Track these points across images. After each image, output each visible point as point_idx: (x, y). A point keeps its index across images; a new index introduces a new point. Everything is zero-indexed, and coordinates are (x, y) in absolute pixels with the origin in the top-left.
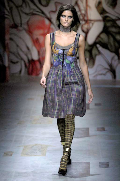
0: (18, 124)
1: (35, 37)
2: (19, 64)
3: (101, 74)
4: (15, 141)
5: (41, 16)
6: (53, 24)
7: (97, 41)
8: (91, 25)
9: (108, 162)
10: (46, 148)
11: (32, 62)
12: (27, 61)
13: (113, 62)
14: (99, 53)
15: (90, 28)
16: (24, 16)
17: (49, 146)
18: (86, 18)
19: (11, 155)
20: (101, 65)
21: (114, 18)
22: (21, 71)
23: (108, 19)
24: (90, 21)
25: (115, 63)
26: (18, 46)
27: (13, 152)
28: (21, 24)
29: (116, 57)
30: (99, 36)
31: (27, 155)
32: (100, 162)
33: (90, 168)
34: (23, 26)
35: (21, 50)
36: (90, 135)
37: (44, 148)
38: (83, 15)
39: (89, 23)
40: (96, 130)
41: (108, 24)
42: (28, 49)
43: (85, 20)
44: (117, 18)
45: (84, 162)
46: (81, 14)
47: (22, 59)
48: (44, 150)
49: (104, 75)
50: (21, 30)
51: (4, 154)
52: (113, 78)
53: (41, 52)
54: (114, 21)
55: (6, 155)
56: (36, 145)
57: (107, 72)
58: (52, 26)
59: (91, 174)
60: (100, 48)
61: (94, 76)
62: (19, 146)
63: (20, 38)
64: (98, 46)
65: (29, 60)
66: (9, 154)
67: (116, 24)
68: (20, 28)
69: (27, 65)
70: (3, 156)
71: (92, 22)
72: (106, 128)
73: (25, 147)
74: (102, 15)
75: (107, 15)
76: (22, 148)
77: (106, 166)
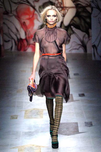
0: (17, 92)
1: (23, 21)
2: (10, 43)
3: (75, 49)
4: (17, 107)
5: (27, 4)
6: (37, 11)
7: (72, 23)
8: (66, 11)
9: (92, 122)
10: (42, 112)
11: (21, 40)
12: (16, 40)
13: (84, 39)
14: (74, 32)
15: (66, 14)
16: (13, 5)
17: (44, 110)
18: (62, 6)
19: (17, 118)
20: (74, 42)
21: (84, 5)
22: (12, 48)
23: (79, 6)
24: (65, 8)
25: (86, 40)
26: (9, 28)
27: (18, 116)
28: (11, 11)
29: (87, 36)
30: (72, 20)
31: (28, 118)
32: (85, 122)
33: (78, 127)
34: (12, 12)
35: (12, 31)
36: (74, 100)
37: (41, 112)
38: (60, 3)
39: (65, 9)
40: (78, 96)
41: (80, 10)
42: (17, 30)
43: (61, 7)
44: (87, 5)
45: (74, 123)
46: (59, 3)
47: (12, 38)
48: (41, 113)
49: (78, 49)
50: (11, 16)
51: (11, 117)
52: (84, 52)
53: (27, 33)
54: (84, 8)
55: (13, 118)
56: (34, 109)
57: (80, 47)
58: (36, 12)
59: (80, 131)
60: (74, 29)
61: (70, 51)
62: (21, 111)
63: (11, 22)
64: (72, 27)
65: (18, 39)
66: (15, 117)
67: (86, 9)
68: (10, 14)
69: (17, 42)
70: (11, 119)
71: (67, 9)
72: (85, 94)
73: (26, 111)
74: (75, 3)
75: (79, 3)
76: (24, 112)
77: (90, 125)
